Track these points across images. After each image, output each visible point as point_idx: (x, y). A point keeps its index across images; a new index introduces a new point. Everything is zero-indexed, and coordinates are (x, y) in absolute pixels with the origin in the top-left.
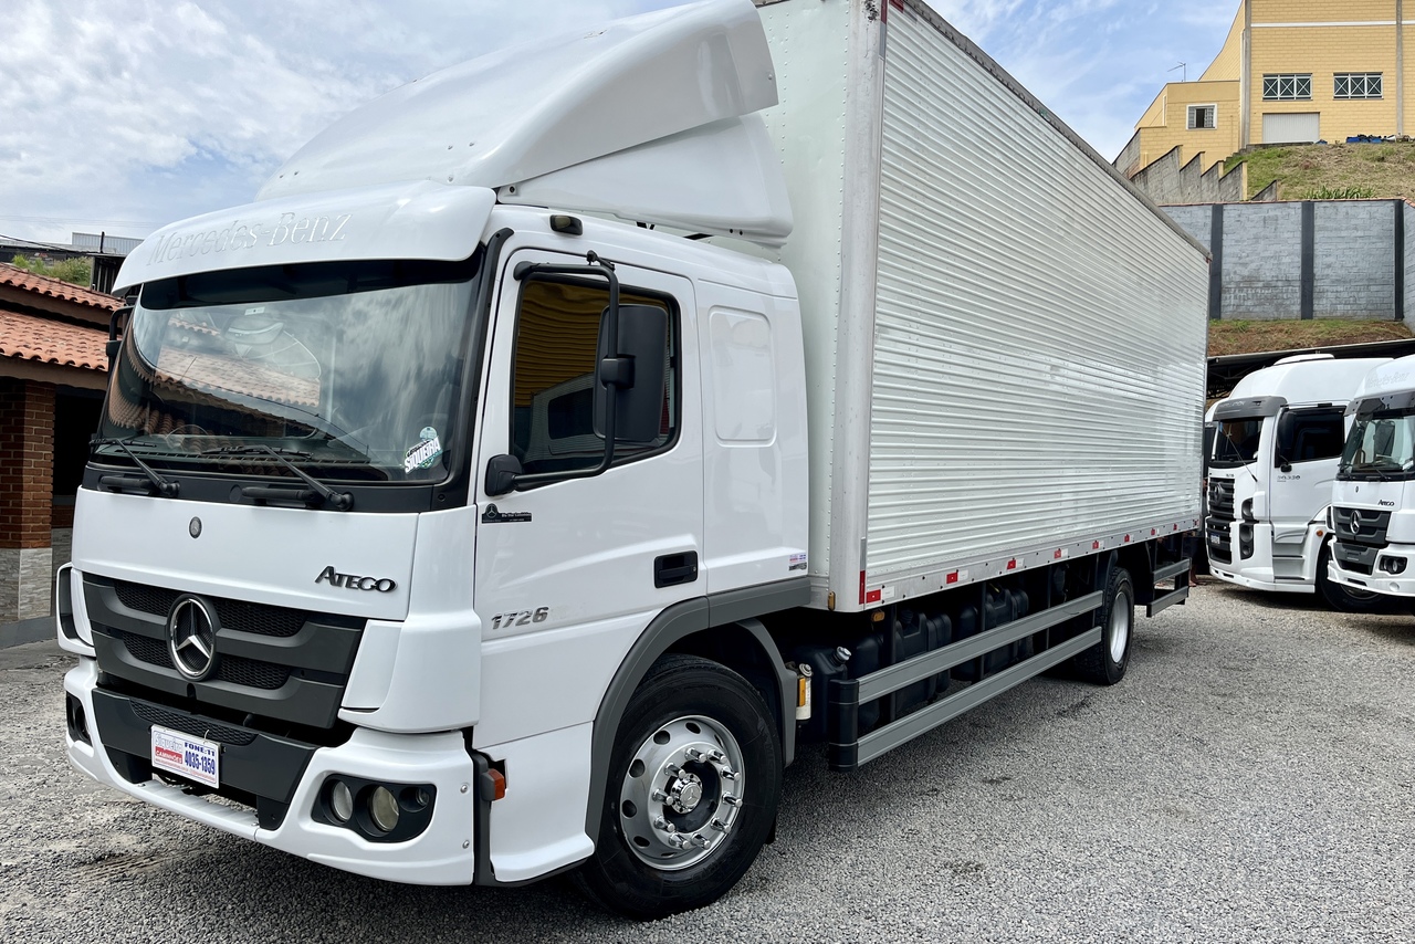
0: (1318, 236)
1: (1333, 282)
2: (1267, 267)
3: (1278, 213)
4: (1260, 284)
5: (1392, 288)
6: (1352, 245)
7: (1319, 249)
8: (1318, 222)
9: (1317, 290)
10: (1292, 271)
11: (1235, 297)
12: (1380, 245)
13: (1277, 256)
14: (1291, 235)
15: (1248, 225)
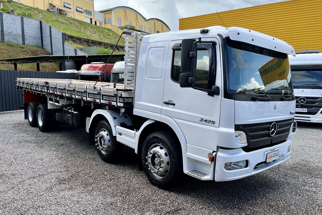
0: (25, 25)
1: (29, 37)
2: (14, 31)
3: (15, 18)
4: (13, 35)
5: (40, 40)
6: (32, 29)
7: (25, 28)
8: (24, 22)
9: (25, 38)
10: (20, 33)
11: (7, 37)
12: (37, 30)
13: (16, 28)
14: (18, 24)
15: (9, 19)
